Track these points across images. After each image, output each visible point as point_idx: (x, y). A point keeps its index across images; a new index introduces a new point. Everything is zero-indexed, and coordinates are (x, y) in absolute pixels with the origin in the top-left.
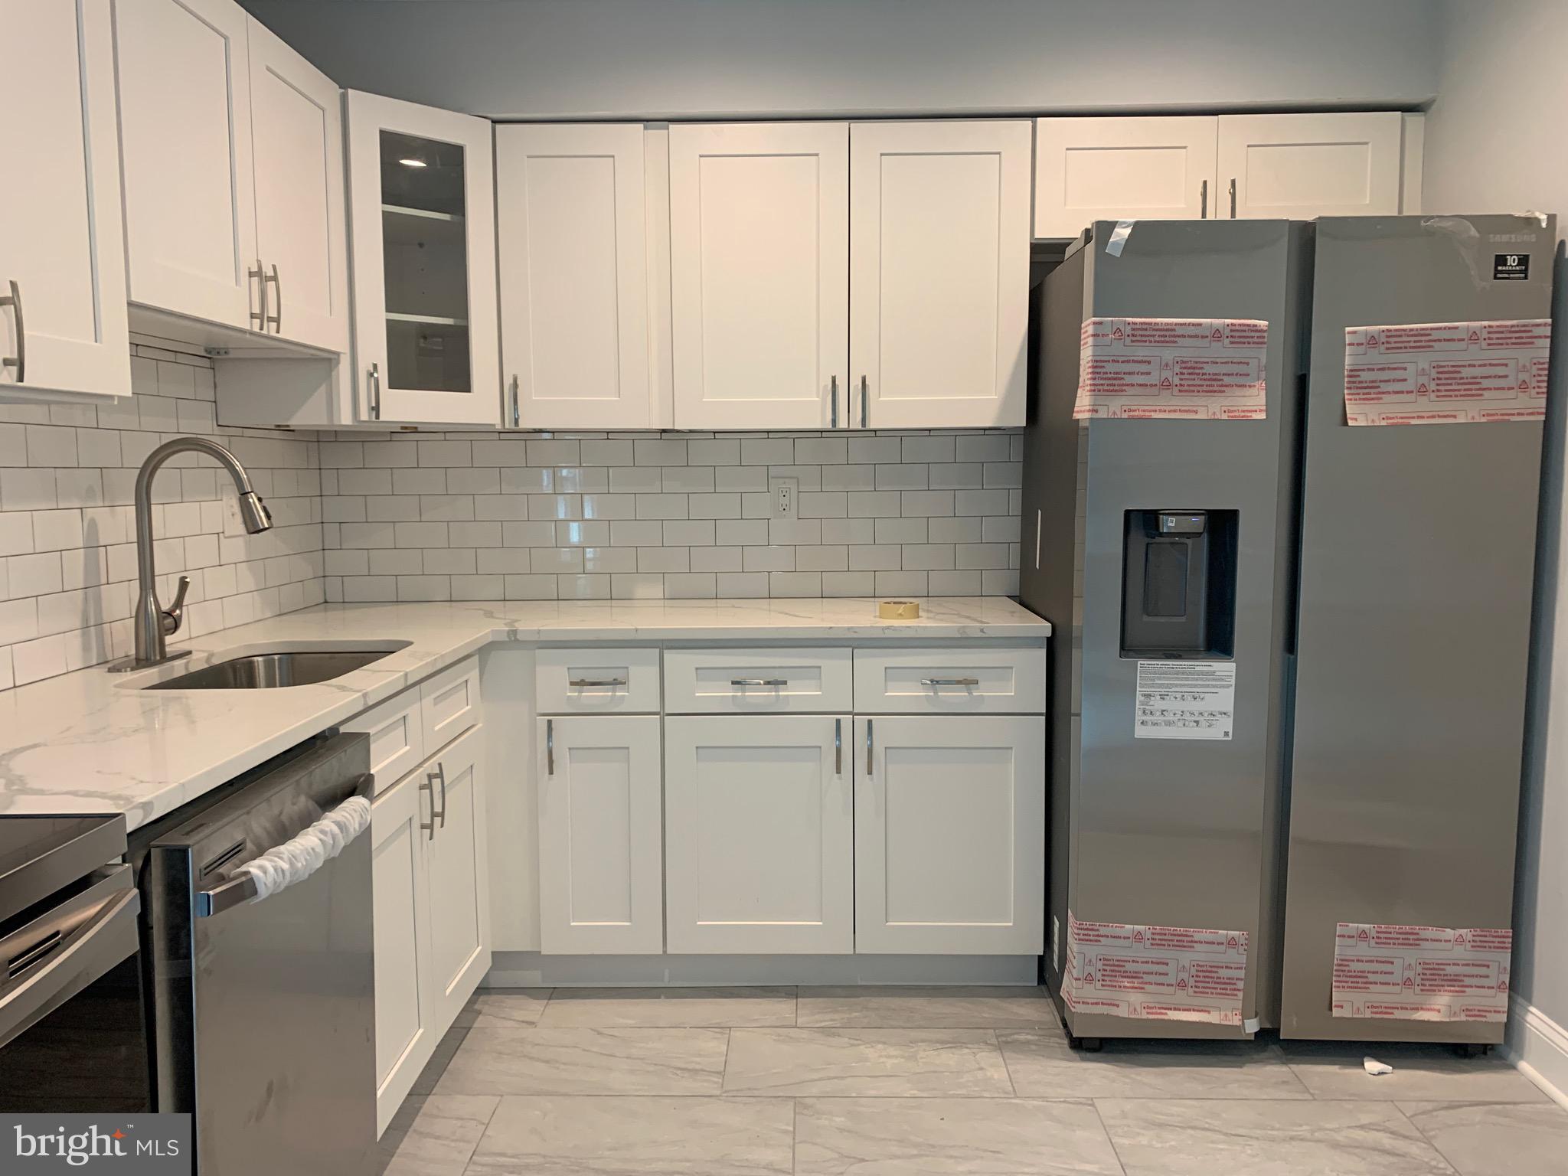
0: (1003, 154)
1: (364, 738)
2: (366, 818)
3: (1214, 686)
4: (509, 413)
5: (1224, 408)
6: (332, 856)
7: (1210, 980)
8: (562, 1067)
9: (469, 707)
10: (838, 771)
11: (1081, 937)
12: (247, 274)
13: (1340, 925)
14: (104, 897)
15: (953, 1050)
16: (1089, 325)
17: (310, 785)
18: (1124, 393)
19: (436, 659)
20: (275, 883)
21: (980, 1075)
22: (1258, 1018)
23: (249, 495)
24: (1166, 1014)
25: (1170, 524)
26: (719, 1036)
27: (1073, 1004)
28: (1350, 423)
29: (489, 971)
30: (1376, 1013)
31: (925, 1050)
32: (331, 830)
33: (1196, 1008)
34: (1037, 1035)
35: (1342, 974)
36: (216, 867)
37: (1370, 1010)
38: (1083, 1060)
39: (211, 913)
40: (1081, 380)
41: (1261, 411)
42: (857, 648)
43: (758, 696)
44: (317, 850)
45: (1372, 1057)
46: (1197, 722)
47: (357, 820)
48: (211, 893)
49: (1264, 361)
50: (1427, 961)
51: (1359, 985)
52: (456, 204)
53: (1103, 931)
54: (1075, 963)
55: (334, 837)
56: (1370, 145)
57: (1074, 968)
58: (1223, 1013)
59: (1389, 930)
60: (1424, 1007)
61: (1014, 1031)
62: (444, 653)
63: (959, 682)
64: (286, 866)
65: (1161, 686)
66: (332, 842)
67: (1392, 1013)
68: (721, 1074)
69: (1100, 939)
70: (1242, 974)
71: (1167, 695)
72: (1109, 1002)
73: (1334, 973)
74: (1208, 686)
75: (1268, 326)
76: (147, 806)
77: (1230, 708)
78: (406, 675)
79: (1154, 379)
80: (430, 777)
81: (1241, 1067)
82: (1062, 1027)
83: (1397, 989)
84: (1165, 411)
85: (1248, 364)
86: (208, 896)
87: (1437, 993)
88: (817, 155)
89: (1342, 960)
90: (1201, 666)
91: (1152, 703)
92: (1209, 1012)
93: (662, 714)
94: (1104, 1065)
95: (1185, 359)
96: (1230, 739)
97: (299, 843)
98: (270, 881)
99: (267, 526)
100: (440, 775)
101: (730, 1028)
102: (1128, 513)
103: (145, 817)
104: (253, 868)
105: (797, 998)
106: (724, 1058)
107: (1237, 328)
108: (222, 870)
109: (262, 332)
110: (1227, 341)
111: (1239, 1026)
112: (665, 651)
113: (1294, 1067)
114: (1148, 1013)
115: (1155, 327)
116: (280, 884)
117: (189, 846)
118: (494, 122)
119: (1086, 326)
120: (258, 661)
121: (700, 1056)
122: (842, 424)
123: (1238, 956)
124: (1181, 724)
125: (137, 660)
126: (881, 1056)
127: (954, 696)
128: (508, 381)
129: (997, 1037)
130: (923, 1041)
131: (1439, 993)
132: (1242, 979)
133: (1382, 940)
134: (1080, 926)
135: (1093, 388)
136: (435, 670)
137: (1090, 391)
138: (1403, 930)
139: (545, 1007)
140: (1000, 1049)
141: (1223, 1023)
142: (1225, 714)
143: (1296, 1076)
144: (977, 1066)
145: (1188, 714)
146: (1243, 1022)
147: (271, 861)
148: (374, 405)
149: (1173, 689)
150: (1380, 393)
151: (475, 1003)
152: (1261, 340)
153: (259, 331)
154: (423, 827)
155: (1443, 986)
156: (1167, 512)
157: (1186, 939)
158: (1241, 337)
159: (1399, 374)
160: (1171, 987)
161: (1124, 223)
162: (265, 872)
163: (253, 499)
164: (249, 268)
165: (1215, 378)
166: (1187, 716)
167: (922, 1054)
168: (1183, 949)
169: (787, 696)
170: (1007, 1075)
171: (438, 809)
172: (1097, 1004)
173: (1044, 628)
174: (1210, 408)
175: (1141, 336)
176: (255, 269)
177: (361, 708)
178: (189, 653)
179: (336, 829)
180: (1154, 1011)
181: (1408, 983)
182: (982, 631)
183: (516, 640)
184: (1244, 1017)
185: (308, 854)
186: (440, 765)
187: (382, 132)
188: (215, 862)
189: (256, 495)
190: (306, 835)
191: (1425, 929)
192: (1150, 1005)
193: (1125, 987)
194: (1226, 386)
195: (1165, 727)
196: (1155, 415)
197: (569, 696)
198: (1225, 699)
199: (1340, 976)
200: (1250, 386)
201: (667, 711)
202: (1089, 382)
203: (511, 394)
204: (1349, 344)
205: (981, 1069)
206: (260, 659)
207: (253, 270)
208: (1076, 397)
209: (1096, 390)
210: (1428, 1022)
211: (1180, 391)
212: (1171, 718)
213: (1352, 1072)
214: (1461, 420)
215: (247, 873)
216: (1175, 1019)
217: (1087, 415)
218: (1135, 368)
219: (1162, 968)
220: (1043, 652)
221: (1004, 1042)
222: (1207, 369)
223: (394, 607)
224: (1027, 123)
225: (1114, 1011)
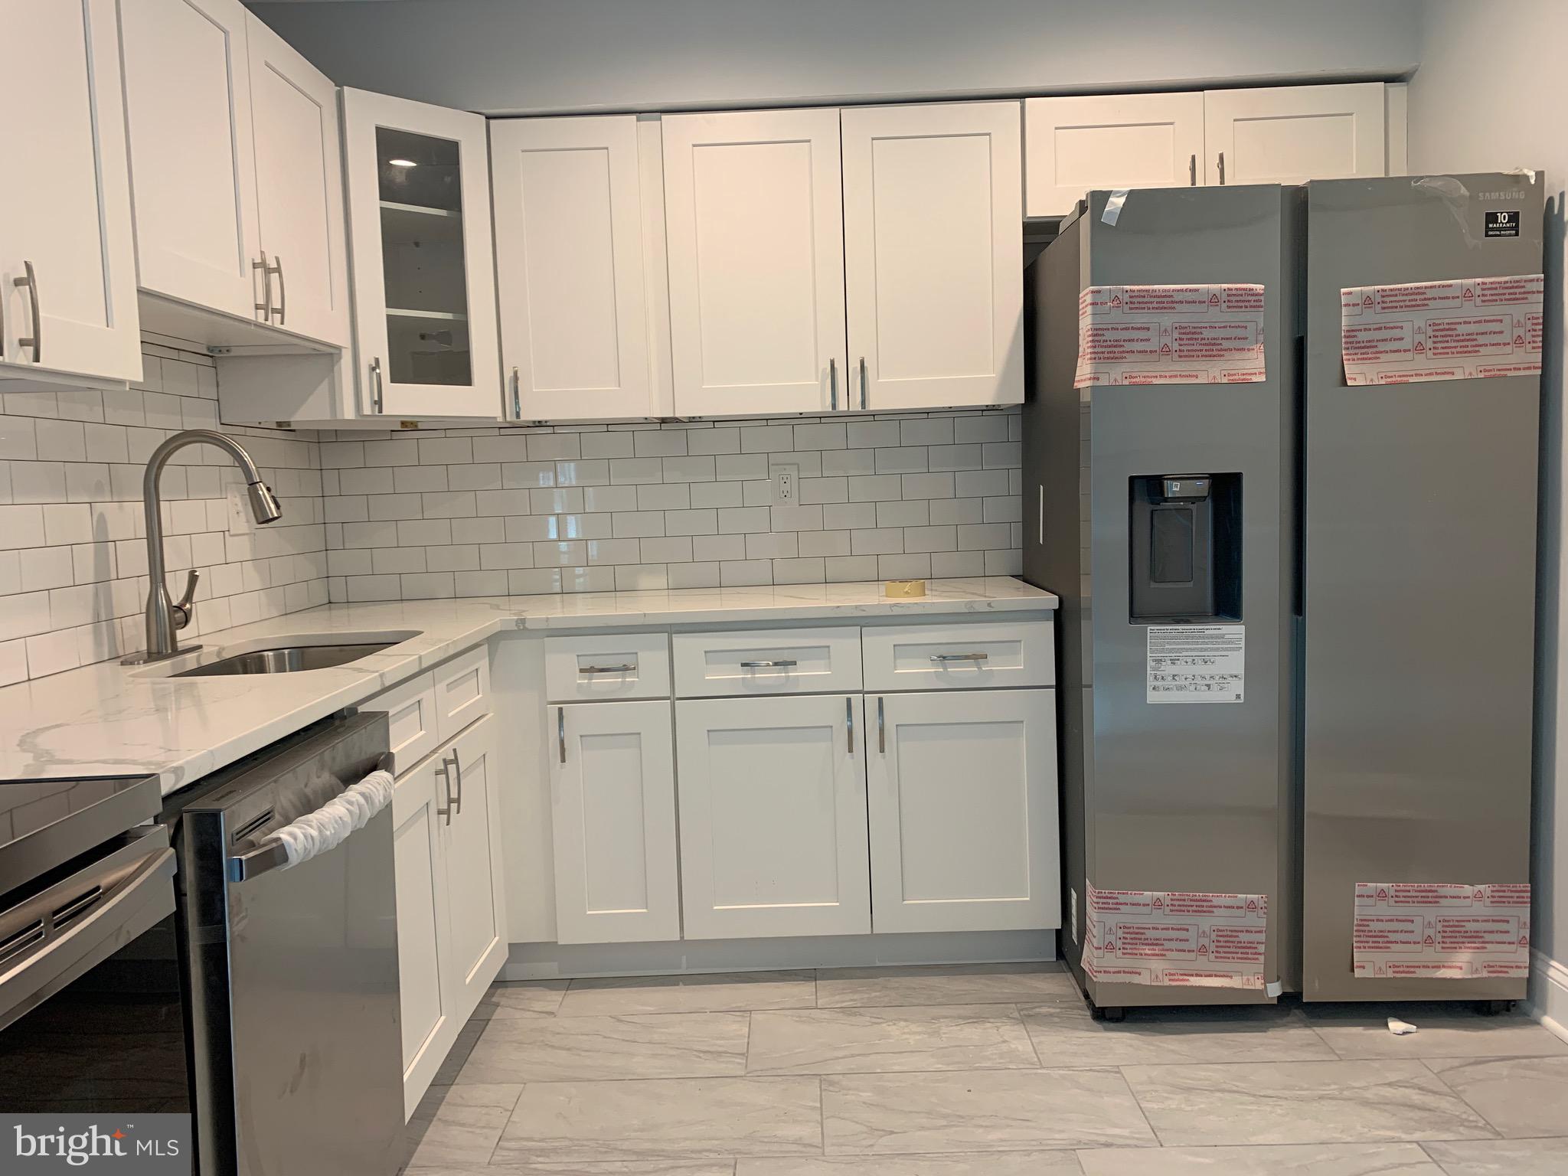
0: (993, 136)
1: (383, 718)
2: (390, 793)
3: (1226, 649)
4: (510, 407)
5: (1223, 372)
6: (358, 827)
7: (1231, 944)
8: (583, 1054)
9: (480, 696)
10: (850, 750)
11: (1101, 905)
12: (251, 266)
13: (1359, 885)
14: (139, 857)
15: (976, 1024)
16: (1087, 294)
17: (334, 759)
18: (1124, 360)
19: (448, 645)
20: (306, 849)
21: (1004, 1047)
22: (1280, 982)
23: (258, 485)
24: (1188, 980)
25: (1174, 489)
26: (740, 1019)
27: (1095, 974)
28: (1349, 383)
29: (505, 964)
30: (1397, 972)
31: (947, 1026)
32: (357, 800)
33: (1218, 973)
34: (1059, 1008)
35: (1362, 934)
36: (247, 833)
37: (1392, 969)
38: (1106, 1030)
39: (244, 878)
40: (1081, 349)
41: (1260, 373)
42: (865, 626)
43: (768, 677)
44: (345, 819)
45: (1395, 1017)
46: (1208, 686)
47: (382, 792)
48: (244, 858)
49: (1261, 324)
50: (1447, 918)
51: (1381, 945)
52: (453, 200)
53: (1122, 899)
54: (1095, 931)
55: (360, 807)
56: (1354, 115)
57: (1094, 937)
58: (1245, 978)
59: (1408, 888)
60: (1446, 964)
61: (1036, 1004)
62: (455, 639)
63: (967, 657)
64: (315, 833)
65: (1171, 651)
66: (358, 812)
67: (1414, 972)
68: (744, 1055)
69: (1120, 906)
70: (1262, 937)
71: (1178, 660)
72: (1130, 970)
73: (1355, 934)
74: (1217, 649)
75: (1264, 290)
76: (178, 771)
77: (1241, 671)
78: (420, 658)
79: (1153, 345)
80: (446, 762)
81: (1265, 1032)
82: (1083, 998)
83: (1418, 947)
84: (1166, 377)
85: (1246, 327)
86: (241, 861)
87: (1458, 950)
88: (809, 141)
89: (1362, 920)
90: (1212, 629)
91: (1162, 668)
92: (1231, 977)
93: (673, 699)
94: (1128, 1035)
95: (1183, 325)
96: (1242, 701)
97: (327, 812)
98: (300, 847)
99: (276, 515)
100: (456, 761)
101: (751, 1011)
102: (1132, 479)
103: (177, 782)
104: (284, 834)
105: (816, 980)
106: (746, 1040)
107: (1234, 292)
108: (251, 837)
109: (267, 323)
110: (1224, 305)
111: (1261, 991)
112: (674, 635)
113: (1318, 1030)
114: (1170, 980)
115: (1153, 294)
116: (310, 851)
117: (220, 811)
118: (488, 118)
119: (1084, 296)
120: (268, 655)
121: (723, 1038)
122: (842, 406)
123: (1257, 920)
124: (1192, 688)
125: (149, 653)
126: (904, 1033)
127: (964, 672)
128: (508, 375)
129: (1019, 1011)
130: (946, 1017)
131: (1460, 950)
132: (1262, 943)
133: (1401, 899)
134: (1100, 895)
135: (1093, 356)
136: (447, 655)
137: (1091, 359)
138: (1422, 888)
139: (564, 997)
140: (1023, 1022)
141: (1245, 987)
142: (1236, 676)
143: (1321, 1038)
144: (1001, 1039)
145: (1200, 679)
146: (1266, 987)
147: (300, 828)
148: (376, 399)
149: (1185, 654)
150: (1377, 352)
151: (493, 995)
152: (1258, 304)
153: (263, 322)
154: (440, 812)
155: (1463, 943)
156: (1171, 476)
157: (1205, 904)
158: (1236, 301)
159: (1397, 333)
160: (1192, 953)
161: (1118, 192)
162: (295, 839)
163: (262, 491)
164: (253, 260)
165: (1213, 343)
166: (1199, 681)
167: (944, 1029)
168: (1202, 914)
169: (797, 676)
170: (1032, 1048)
171: (454, 795)
172: (1119, 972)
173: (1051, 601)
174: (1211, 373)
175: (1140, 303)
176: (258, 260)
177: (378, 688)
178: (200, 647)
179: (362, 800)
180: (1176, 977)
181: (1429, 941)
182: (989, 605)
183: (525, 629)
184: (1266, 981)
185: (336, 822)
186: (455, 750)
187: (378, 129)
188: (245, 829)
189: (264, 485)
190: (334, 804)
191: (1443, 886)
192: (1172, 972)
193: (1146, 954)
194: (1225, 350)
195: (1177, 692)
196: (1155, 381)
197: (579, 683)
198: (1235, 662)
199: (1360, 936)
200: (1249, 350)
201: (677, 696)
202: (1089, 350)
203: (511, 387)
204: (1345, 305)
205: (1004, 1042)
206: (271, 653)
207: (256, 261)
208: (1076, 367)
209: (1096, 358)
210: (1452, 980)
211: (1180, 356)
212: (1183, 683)
213: (1377, 1033)
214: (1459, 375)
215: (279, 839)
216: (1197, 985)
217: (1089, 383)
218: (1135, 335)
219: (1182, 934)
220: (1051, 624)
221: (1027, 1016)
222: (1207, 334)
223: (399, 605)
224: (1016, 104)
225: (1136, 979)
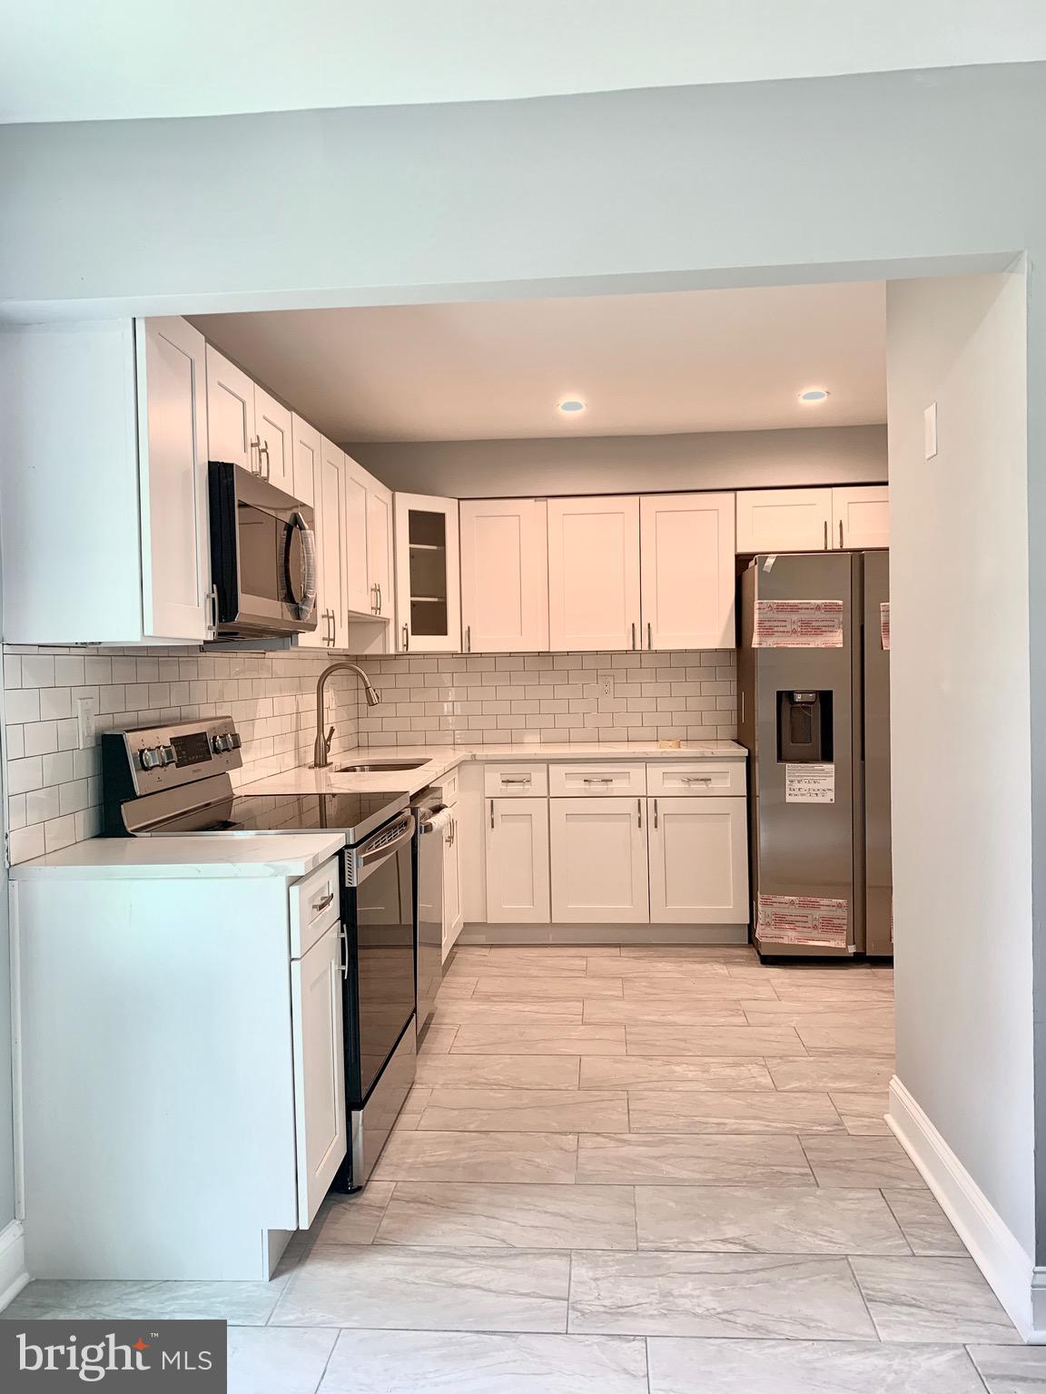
0: (719, 511)
1: (440, 788)
3: (824, 776)
4: (465, 645)
5: (823, 642)
7: (829, 925)
9: (456, 792)
10: (640, 826)
11: (763, 903)
12: (371, 590)
16: (757, 603)
18: (774, 636)
22: (854, 945)
23: (369, 688)
24: (808, 942)
25: (799, 698)
27: (761, 941)
28: (884, 649)
29: (460, 932)
33: (823, 939)
34: (745, 961)
36: (422, 819)
38: (767, 967)
40: (754, 629)
41: (840, 643)
42: (648, 763)
43: (598, 788)
46: (817, 794)
49: (841, 620)
52: (441, 541)
53: (774, 900)
54: (761, 919)
57: (761, 922)
58: (837, 942)
63: (702, 780)
65: (798, 776)
69: (773, 904)
70: (845, 921)
71: (801, 781)
72: (779, 936)
74: (821, 776)
75: (843, 603)
77: (833, 787)
79: (789, 628)
82: (755, 952)
84: (794, 644)
85: (833, 621)
88: (623, 513)
90: (818, 766)
91: (793, 785)
92: (830, 941)
93: (549, 797)
94: (777, 969)
95: (803, 619)
96: (834, 803)
99: (377, 702)
102: (778, 693)
107: (828, 604)
109: (373, 614)
110: (823, 611)
111: (845, 950)
112: (548, 764)
114: (798, 942)
115: (788, 605)
118: (459, 500)
122: (638, 647)
123: (843, 913)
124: (809, 795)
125: (316, 764)
127: (699, 788)
128: (465, 629)
129: (725, 961)
132: (845, 925)
134: (763, 898)
136: (448, 770)
137: (758, 634)
140: (725, 964)
141: (837, 947)
142: (830, 790)
146: (848, 948)
148: (405, 643)
149: (805, 778)
152: (839, 610)
154: (447, 841)
156: (797, 691)
157: (816, 904)
158: (830, 609)
160: (810, 929)
161: (773, 552)
163: (371, 691)
165: (818, 628)
166: (812, 791)
168: (815, 909)
169: (613, 787)
172: (770, 938)
173: (745, 752)
174: (816, 642)
175: (781, 609)
176: (373, 587)
180: (802, 941)
183: (476, 760)
184: (848, 945)
187: (409, 511)
192: (800, 938)
193: (786, 929)
194: (823, 632)
195: (801, 797)
196: (789, 646)
197: (501, 788)
198: (830, 783)
200: (835, 632)
201: (551, 796)
202: (757, 630)
203: (466, 635)
204: (883, 612)
205: (714, 970)
207: (375, 589)
208: (753, 636)
209: (760, 634)
211: (801, 634)
212: (804, 792)
217: (757, 646)
218: (779, 624)
219: (804, 919)
220: (744, 764)
221: (728, 961)
222: (814, 624)
223: (395, 748)
224: (731, 495)
225: (780, 941)
